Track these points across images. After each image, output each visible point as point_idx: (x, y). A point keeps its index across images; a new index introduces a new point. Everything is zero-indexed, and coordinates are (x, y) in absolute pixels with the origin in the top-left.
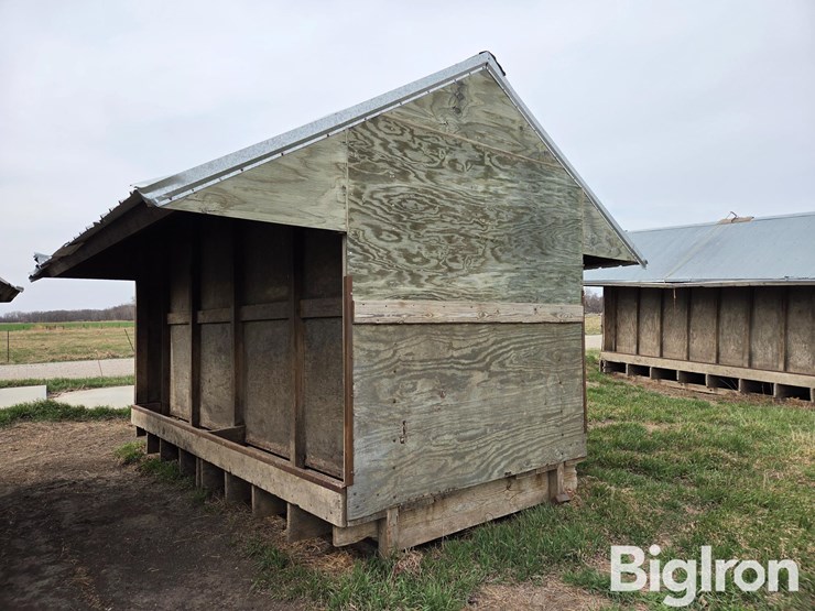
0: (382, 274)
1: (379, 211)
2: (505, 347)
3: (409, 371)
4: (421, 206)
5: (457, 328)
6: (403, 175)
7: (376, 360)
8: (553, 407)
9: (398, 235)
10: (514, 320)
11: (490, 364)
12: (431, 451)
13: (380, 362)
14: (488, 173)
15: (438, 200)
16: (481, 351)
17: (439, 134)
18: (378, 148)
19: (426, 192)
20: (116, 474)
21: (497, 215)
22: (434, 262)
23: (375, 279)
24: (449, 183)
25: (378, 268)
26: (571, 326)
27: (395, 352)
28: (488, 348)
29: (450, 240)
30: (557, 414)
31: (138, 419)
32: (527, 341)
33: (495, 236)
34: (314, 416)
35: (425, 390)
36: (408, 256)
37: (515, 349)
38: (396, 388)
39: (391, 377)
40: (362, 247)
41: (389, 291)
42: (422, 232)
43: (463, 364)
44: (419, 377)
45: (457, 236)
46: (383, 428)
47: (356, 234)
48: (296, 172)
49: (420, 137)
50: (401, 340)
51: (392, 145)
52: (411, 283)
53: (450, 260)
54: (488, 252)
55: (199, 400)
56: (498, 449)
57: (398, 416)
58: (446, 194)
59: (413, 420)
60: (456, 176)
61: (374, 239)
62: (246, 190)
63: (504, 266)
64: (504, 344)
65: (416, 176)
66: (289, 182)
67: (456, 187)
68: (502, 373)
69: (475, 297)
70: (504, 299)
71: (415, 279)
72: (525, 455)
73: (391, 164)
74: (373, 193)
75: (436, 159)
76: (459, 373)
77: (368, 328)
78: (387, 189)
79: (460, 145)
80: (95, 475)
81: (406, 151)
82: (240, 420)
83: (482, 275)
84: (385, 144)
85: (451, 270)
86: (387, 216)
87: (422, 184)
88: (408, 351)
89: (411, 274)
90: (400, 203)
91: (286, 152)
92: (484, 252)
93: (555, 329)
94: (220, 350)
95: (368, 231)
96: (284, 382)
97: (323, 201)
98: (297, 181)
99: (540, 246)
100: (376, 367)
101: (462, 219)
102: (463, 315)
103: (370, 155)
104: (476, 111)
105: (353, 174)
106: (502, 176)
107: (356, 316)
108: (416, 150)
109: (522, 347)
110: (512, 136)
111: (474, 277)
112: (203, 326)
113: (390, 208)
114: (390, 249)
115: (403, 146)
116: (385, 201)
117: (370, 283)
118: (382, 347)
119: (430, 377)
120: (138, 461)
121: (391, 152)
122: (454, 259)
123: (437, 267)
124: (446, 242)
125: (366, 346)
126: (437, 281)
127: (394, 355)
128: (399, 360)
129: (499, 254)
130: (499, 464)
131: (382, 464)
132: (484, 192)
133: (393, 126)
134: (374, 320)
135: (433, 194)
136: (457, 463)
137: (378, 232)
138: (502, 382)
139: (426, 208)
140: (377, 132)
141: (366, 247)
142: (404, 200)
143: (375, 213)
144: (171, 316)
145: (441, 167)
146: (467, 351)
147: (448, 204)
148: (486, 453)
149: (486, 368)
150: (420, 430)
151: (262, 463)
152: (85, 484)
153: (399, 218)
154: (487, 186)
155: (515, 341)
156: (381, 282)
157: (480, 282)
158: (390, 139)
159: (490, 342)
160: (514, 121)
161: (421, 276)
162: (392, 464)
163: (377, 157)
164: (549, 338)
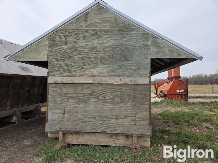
0: (58, 71)
1: (57, 54)
2: (106, 91)
3: (67, 96)
4: (71, 51)
5: (85, 85)
6: (66, 44)
7: (56, 93)
8: (130, 113)
9: (63, 60)
10: (109, 83)
11: (99, 96)
12: (73, 119)
13: (57, 93)
14: (99, 37)
15: (78, 49)
16: (94, 92)
17: (79, 30)
18: (58, 38)
19: (74, 47)
21: (103, 50)
22: (76, 66)
23: (56, 72)
24: (83, 43)
25: (57, 69)
26: (142, 85)
27: (62, 91)
28: (98, 91)
29: (83, 60)
30: (133, 116)
32: (117, 90)
33: (102, 57)
35: (72, 102)
36: (67, 66)
37: (110, 92)
38: (62, 100)
39: (60, 97)
40: (52, 64)
41: (61, 75)
42: (72, 58)
43: (87, 96)
44: (71, 98)
45: (85, 58)
46: (57, 110)
47: (50, 61)
48: (35, 49)
49: (72, 32)
50: (64, 88)
51: (62, 36)
52: (68, 72)
53: (83, 65)
54: (99, 62)
56: (100, 123)
57: (63, 108)
58: (81, 46)
59: (67, 110)
60: (85, 40)
61: (56, 62)
63: (106, 66)
64: (105, 90)
65: (70, 43)
66: (33, 51)
67: (85, 44)
68: (104, 100)
69: (93, 76)
70: (106, 76)
71: (69, 71)
72: (114, 128)
73: (62, 42)
74: (56, 50)
75: (77, 37)
76: (85, 98)
77: (54, 84)
78: (61, 48)
79: (87, 31)
81: (67, 37)
83: (96, 69)
84: (60, 37)
85: (83, 68)
86: (60, 55)
87: (72, 45)
88: (67, 91)
89: (68, 70)
90: (64, 51)
91: (32, 45)
92: (97, 62)
93: (133, 86)
95: (54, 60)
97: (42, 54)
98: (35, 51)
99: (125, 57)
100: (56, 94)
101: (87, 53)
102: (86, 81)
103: (55, 41)
104: (94, 19)
105: (50, 46)
106: (106, 37)
107: (49, 81)
108: (70, 36)
109: (114, 92)
110: (111, 23)
111: (93, 70)
113: (61, 53)
114: (61, 64)
115: (65, 36)
116: (60, 52)
117: (54, 73)
118: (58, 89)
119: (74, 98)
121: (62, 38)
122: (84, 65)
123: (78, 68)
124: (81, 60)
125: (53, 89)
126: (78, 72)
127: (62, 92)
128: (63, 93)
129: (104, 62)
130: (101, 128)
131: (57, 119)
132: (97, 43)
133: (62, 31)
134: (54, 82)
135: (76, 47)
136: (83, 124)
137: (57, 60)
138: (104, 102)
139: (74, 52)
140: (58, 34)
141: (53, 64)
142: (66, 50)
143: (56, 55)
145: (79, 39)
146: (90, 92)
147: (82, 49)
148: (95, 123)
149: (97, 97)
150: (69, 112)
153: (64, 55)
154: (98, 41)
155: (111, 90)
156: (58, 73)
157: (95, 71)
158: (61, 35)
159: (99, 90)
160: (111, 18)
161: (71, 71)
162: (60, 120)
163: (57, 41)
164: (130, 89)
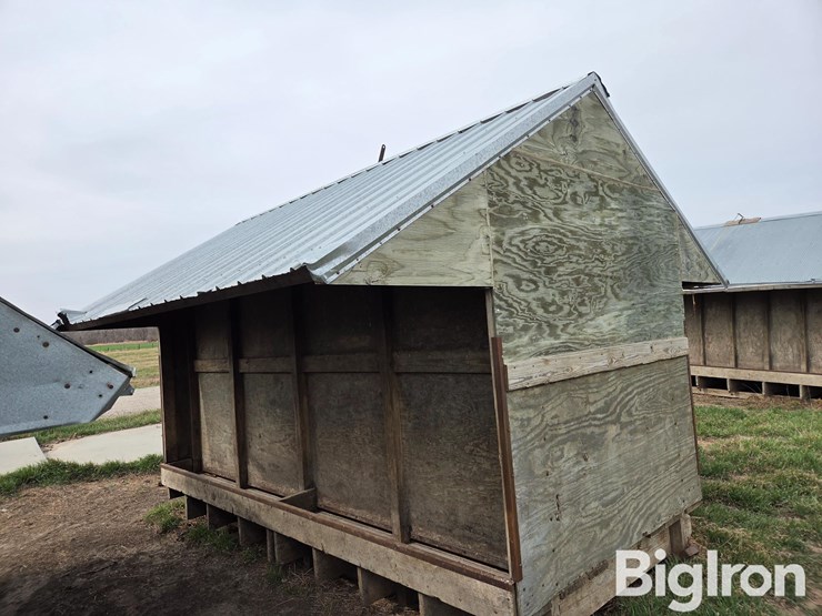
0: (525, 329)
1: (518, 259)
2: (630, 393)
3: (556, 436)
4: (551, 248)
5: (591, 379)
6: (534, 215)
7: (529, 429)
8: (673, 452)
9: (535, 283)
10: (636, 362)
11: (619, 415)
12: (582, 524)
13: (532, 430)
14: (602, 206)
15: (565, 239)
16: (612, 401)
17: (560, 166)
18: (512, 188)
19: (555, 231)
20: (156, 547)
21: (613, 249)
22: (566, 308)
23: (520, 337)
24: (573, 219)
25: (521, 323)
26: (678, 360)
27: (543, 416)
28: (616, 398)
29: (577, 281)
30: (676, 458)
31: (172, 480)
32: (647, 383)
33: (612, 272)
34: (421, 483)
35: (572, 454)
36: (545, 305)
37: (638, 394)
38: (547, 457)
39: (542, 446)
40: (506, 301)
41: (533, 348)
42: (555, 277)
43: (599, 419)
44: (564, 442)
45: (583, 276)
46: (540, 507)
47: (500, 288)
48: (445, 224)
49: (546, 172)
50: (547, 402)
51: (524, 183)
52: (550, 335)
53: (580, 304)
54: (609, 290)
55: (247, 457)
56: (635, 509)
57: (551, 490)
58: (571, 231)
59: (564, 497)
60: (577, 210)
61: (515, 292)
62: (403, 252)
63: (623, 304)
64: (629, 390)
65: (546, 215)
66: (439, 237)
67: (578, 222)
68: (631, 423)
69: (601, 342)
70: (625, 341)
71: (553, 334)
72: (656, 510)
73: (524, 204)
74: (511, 238)
75: (560, 194)
76: (597, 430)
77: (519, 393)
78: (522, 233)
79: (577, 176)
80: (134, 550)
81: (536, 188)
82: (310, 483)
83: (606, 316)
84: (517, 184)
85: (581, 315)
86: (525, 263)
87: (551, 223)
88: (553, 414)
89: (549, 325)
90: (534, 247)
91: (435, 204)
92: (606, 291)
93: (666, 365)
94: (273, 403)
95: (510, 281)
96: (371, 442)
97: (471, 254)
98: (447, 235)
99: (648, 278)
100: (529, 438)
101: (586, 257)
102: (596, 364)
103: (506, 196)
104: (589, 137)
105: (494, 220)
106: (613, 205)
107: (510, 382)
108: (543, 186)
109: (644, 391)
110: (618, 161)
111: (600, 320)
112: (247, 376)
113: (526, 254)
114: (530, 300)
115: (533, 183)
116: (522, 246)
117: (517, 342)
118: (531, 413)
119: (573, 439)
120: (176, 527)
121: (523, 192)
122: (582, 303)
123: (570, 314)
124: (575, 286)
125: (518, 414)
126: (571, 329)
127: (542, 421)
128: (547, 425)
129: (618, 291)
130: (636, 526)
131: (544, 548)
132: (601, 225)
133: (522, 161)
134: (525, 384)
135: (560, 234)
136: (605, 532)
137: (518, 281)
138: (631, 433)
139: (556, 250)
140: (510, 170)
141: (510, 301)
142: (537, 243)
143: (514, 259)
144: (199, 363)
145: (564, 202)
146: (600, 404)
147: (573, 242)
148: (625, 516)
149: (617, 421)
150: (573, 502)
151: (374, 544)
152: (128, 564)
153: (534, 264)
154: (603, 218)
155: (638, 384)
156: (526, 339)
157: (605, 324)
158: (521, 176)
159: (618, 390)
160: (618, 145)
161: (557, 326)
162: (552, 546)
163: (512, 198)
164: (663, 377)
